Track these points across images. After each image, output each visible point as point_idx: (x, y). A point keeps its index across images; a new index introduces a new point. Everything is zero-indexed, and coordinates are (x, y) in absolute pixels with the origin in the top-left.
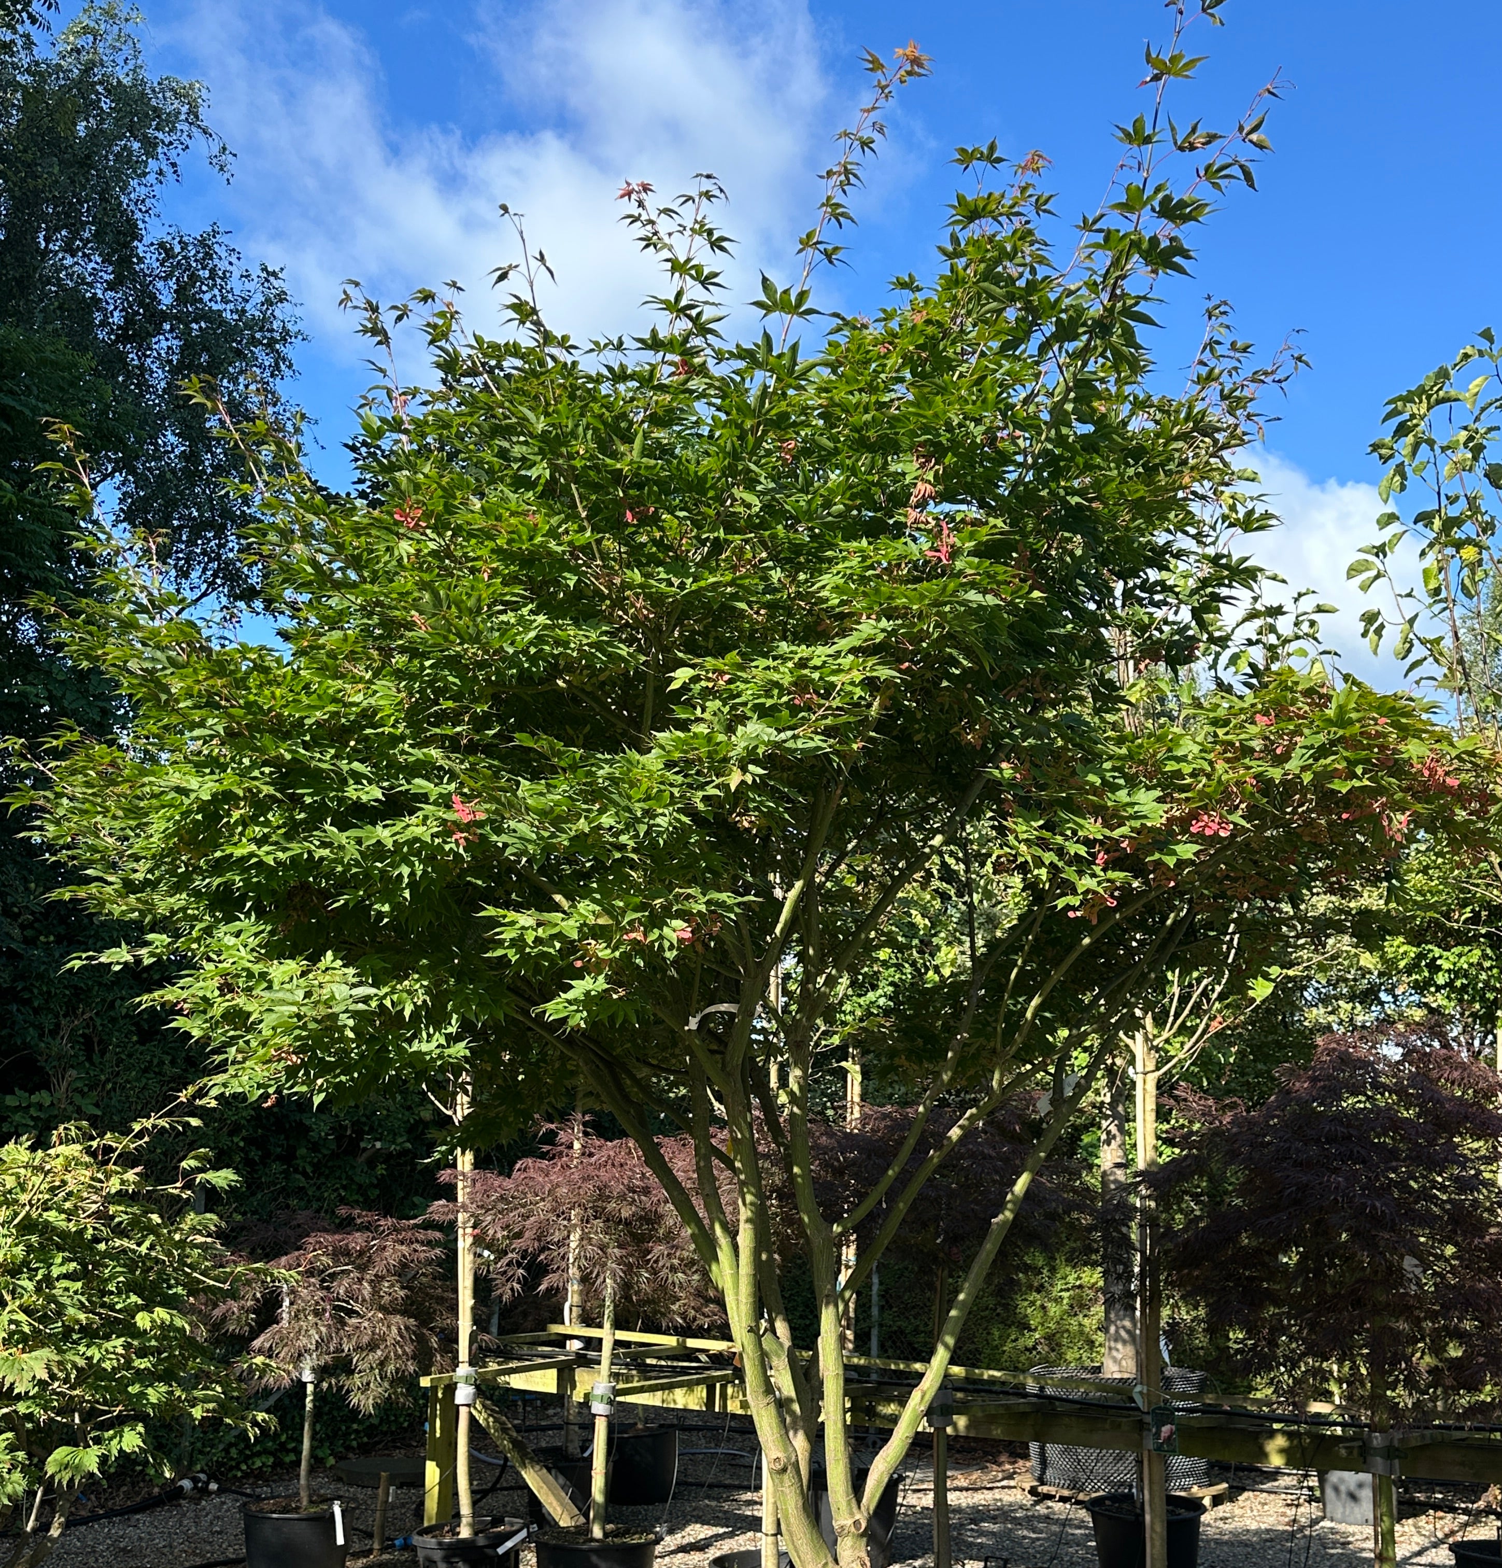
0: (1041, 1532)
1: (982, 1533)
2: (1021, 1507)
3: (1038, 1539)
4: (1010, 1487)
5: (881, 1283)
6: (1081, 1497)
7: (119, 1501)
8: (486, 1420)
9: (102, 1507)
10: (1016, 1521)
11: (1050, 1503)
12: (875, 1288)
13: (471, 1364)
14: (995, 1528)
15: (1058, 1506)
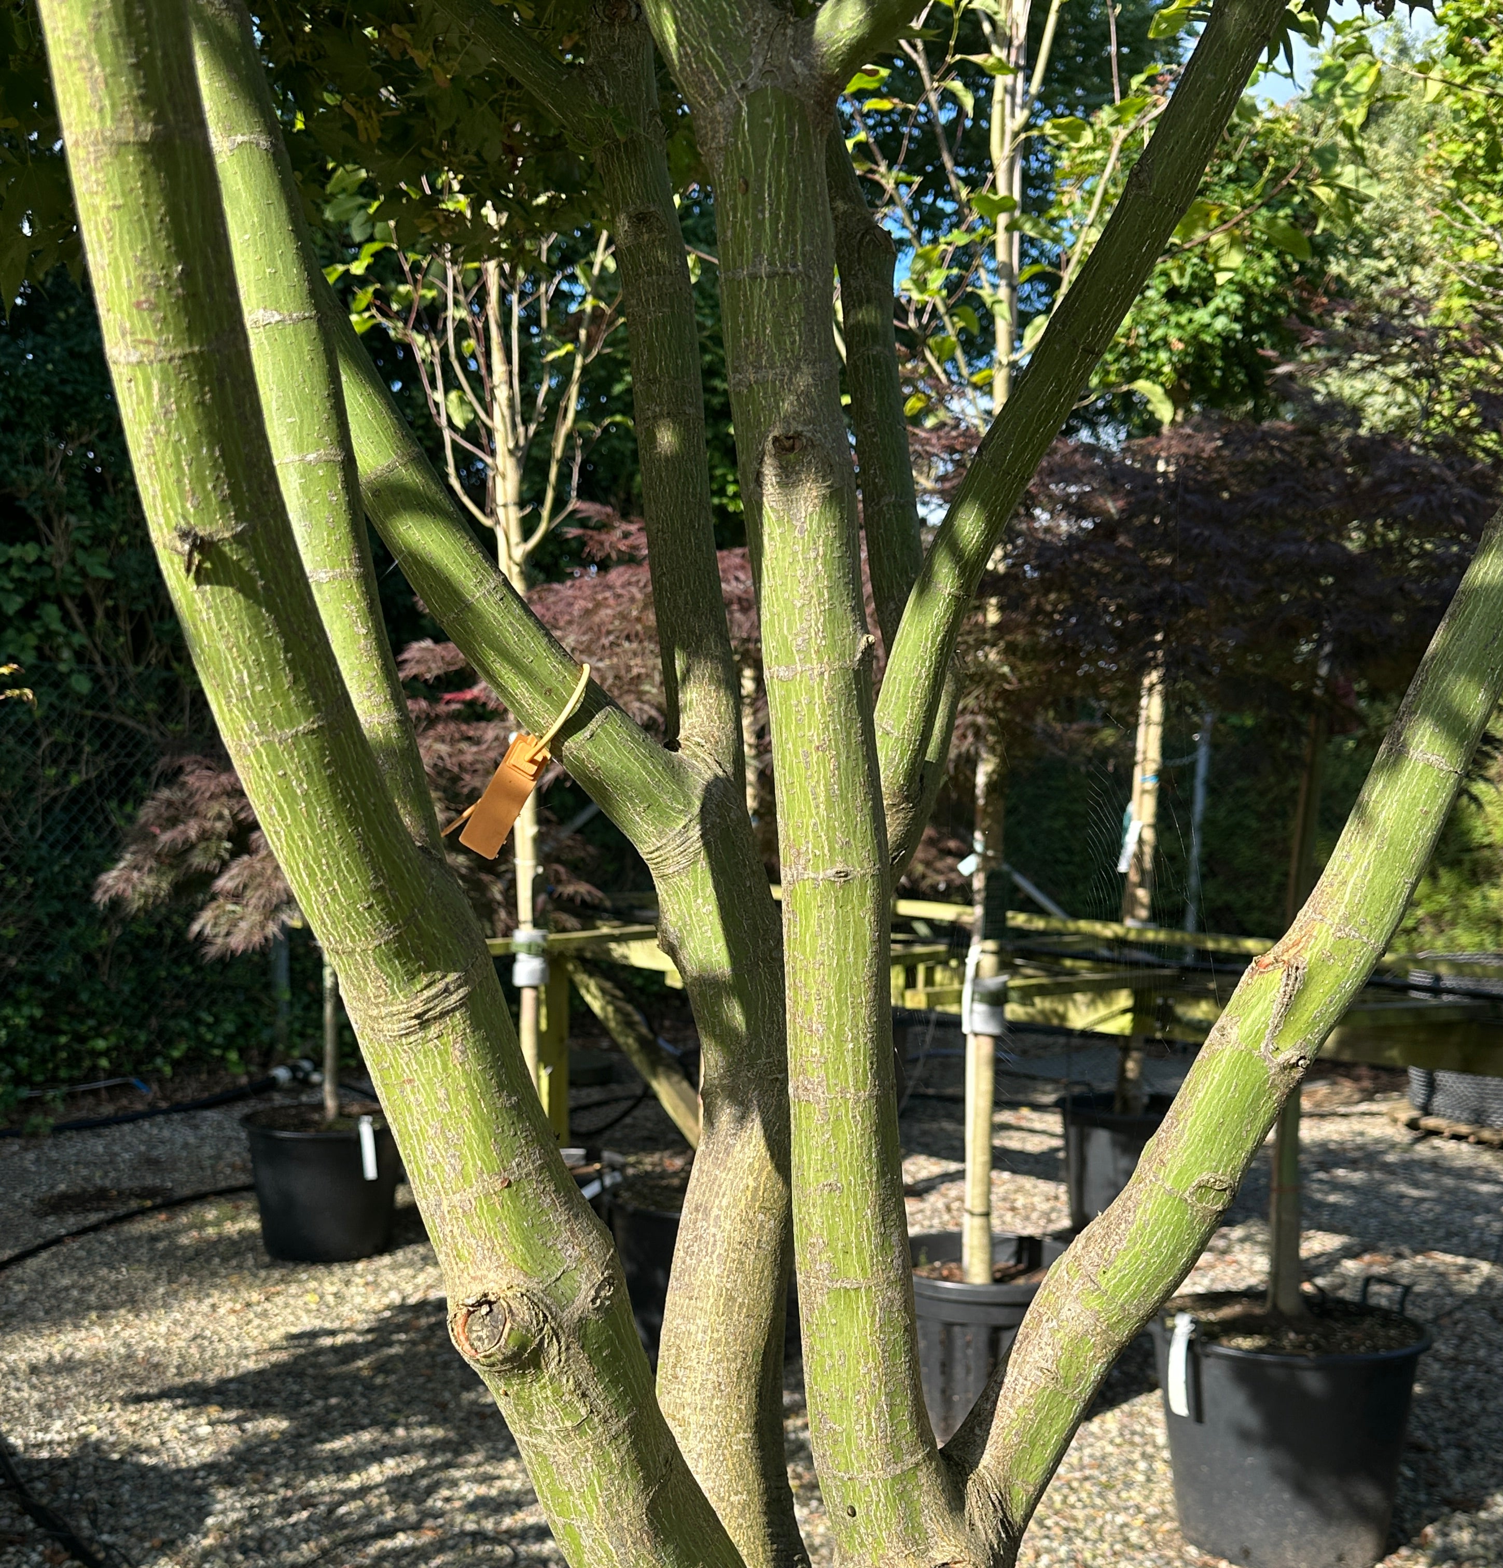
0: (1425, 1186)
1: (1336, 1186)
2: (1393, 1146)
3: (1423, 1200)
4: (1372, 1114)
5: (1204, 844)
6: (1486, 1134)
7: (190, 1091)
8: (603, 1008)
9: (165, 1098)
10: (1387, 1168)
11: (1437, 1142)
12: (1195, 851)
13: (536, 924)
14: (1357, 1177)
15: (1449, 1147)
